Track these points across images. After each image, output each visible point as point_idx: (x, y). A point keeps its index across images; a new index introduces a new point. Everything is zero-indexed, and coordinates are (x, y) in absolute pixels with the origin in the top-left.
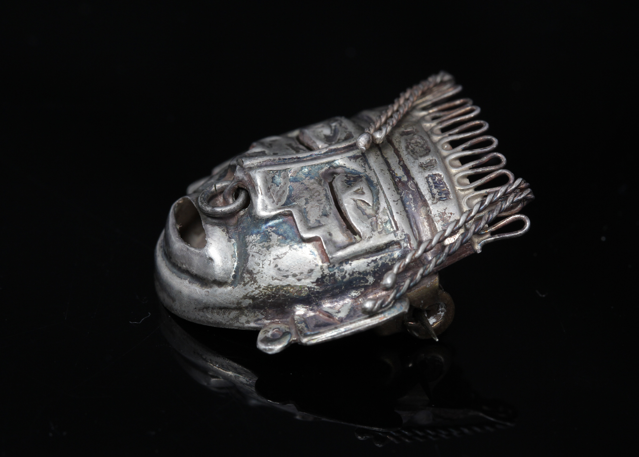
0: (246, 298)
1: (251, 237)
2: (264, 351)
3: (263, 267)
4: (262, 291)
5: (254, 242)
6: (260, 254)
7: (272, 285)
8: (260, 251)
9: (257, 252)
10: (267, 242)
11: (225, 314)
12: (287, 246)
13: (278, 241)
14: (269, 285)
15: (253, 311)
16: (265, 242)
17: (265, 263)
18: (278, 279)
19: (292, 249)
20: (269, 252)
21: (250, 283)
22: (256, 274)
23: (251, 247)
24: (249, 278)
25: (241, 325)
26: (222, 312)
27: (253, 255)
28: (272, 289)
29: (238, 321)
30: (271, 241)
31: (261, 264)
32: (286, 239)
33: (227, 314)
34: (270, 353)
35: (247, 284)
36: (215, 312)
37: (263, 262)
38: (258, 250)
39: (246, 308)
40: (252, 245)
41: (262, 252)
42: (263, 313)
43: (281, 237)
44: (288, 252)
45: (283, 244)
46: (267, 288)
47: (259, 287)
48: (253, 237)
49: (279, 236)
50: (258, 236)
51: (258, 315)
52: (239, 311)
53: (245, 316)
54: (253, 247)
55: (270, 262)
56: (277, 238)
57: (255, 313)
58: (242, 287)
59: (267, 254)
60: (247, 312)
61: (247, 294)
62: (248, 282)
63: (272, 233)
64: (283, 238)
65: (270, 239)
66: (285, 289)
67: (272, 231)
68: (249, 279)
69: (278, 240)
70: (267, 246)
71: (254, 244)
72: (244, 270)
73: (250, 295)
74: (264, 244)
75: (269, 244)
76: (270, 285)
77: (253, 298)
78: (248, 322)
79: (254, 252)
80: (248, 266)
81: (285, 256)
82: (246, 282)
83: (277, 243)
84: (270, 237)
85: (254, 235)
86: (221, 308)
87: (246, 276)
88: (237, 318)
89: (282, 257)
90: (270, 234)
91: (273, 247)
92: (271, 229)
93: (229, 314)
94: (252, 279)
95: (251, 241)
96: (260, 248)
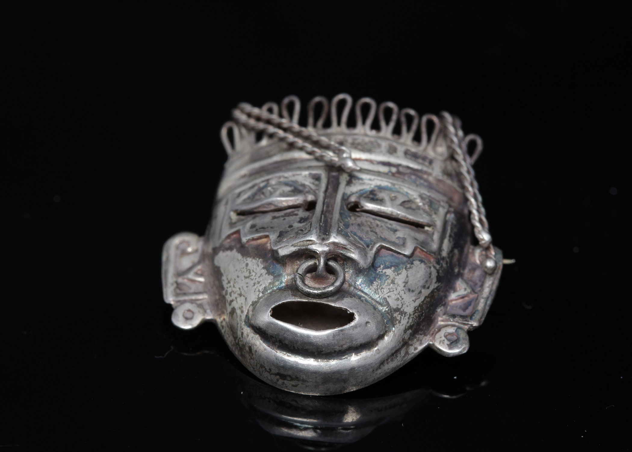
0: (406, 332)
1: (374, 285)
2: (461, 354)
3: (402, 298)
4: (413, 317)
5: (380, 287)
6: (392, 291)
7: (416, 307)
8: (390, 290)
9: (389, 291)
10: (388, 279)
11: (397, 357)
12: (403, 270)
13: (394, 273)
14: (415, 309)
15: (414, 338)
16: (386, 280)
17: (401, 295)
18: (417, 299)
19: (408, 270)
20: (397, 285)
21: (402, 317)
22: (402, 307)
23: (381, 292)
24: (399, 314)
25: (413, 355)
26: (395, 357)
27: (388, 297)
28: (418, 309)
29: (409, 354)
30: (389, 276)
31: (399, 298)
32: (397, 266)
33: (399, 355)
34: (465, 351)
35: (400, 320)
36: (390, 361)
37: (399, 295)
38: (388, 289)
39: (409, 339)
40: (381, 290)
41: (392, 289)
42: (421, 333)
43: (392, 267)
44: (408, 274)
45: (399, 271)
46: (415, 312)
47: (410, 315)
48: (375, 284)
49: (391, 268)
50: (377, 281)
51: (419, 338)
52: (405, 346)
53: (411, 346)
54: (382, 291)
55: (404, 291)
56: (391, 270)
57: (416, 337)
58: (399, 325)
59: (397, 287)
60: (411, 342)
61: (405, 328)
62: (401, 318)
63: (384, 271)
64: (395, 268)
65: (387, 276)
66: (425, 302)
67: (383, 269)
68: (400, 316)
69: (394, 271)
70: (391, 282)
71: (380, 288)
72: (392, 312)
73: (408, 327)
74: (388, 282)
75: (390, 279)
76: (415, 307)
77: (411, 327)
78: (416, 349)
79: (387, 293)
80: (392, 307)
81: (409, 278)
82: (399, 319)
83: (395, 274)
84: (386, 274)
85: (374, 282)
86: (393, 355)
87: (396, 315)
88: (407, 353)
89: (408, 281)
90: (384, 272)
91: (395, 279)
92: (380, 269)
93: (400, 354)
94: (402, 313)
95: (377, 288)
96: (388, 287)
